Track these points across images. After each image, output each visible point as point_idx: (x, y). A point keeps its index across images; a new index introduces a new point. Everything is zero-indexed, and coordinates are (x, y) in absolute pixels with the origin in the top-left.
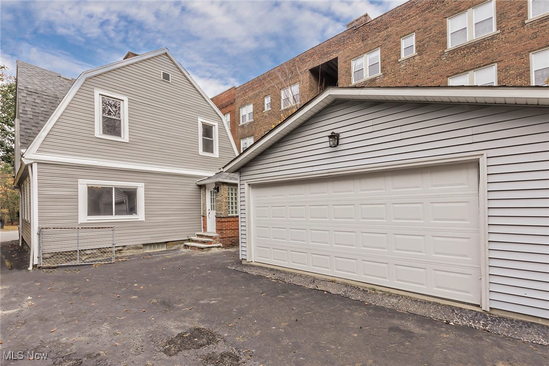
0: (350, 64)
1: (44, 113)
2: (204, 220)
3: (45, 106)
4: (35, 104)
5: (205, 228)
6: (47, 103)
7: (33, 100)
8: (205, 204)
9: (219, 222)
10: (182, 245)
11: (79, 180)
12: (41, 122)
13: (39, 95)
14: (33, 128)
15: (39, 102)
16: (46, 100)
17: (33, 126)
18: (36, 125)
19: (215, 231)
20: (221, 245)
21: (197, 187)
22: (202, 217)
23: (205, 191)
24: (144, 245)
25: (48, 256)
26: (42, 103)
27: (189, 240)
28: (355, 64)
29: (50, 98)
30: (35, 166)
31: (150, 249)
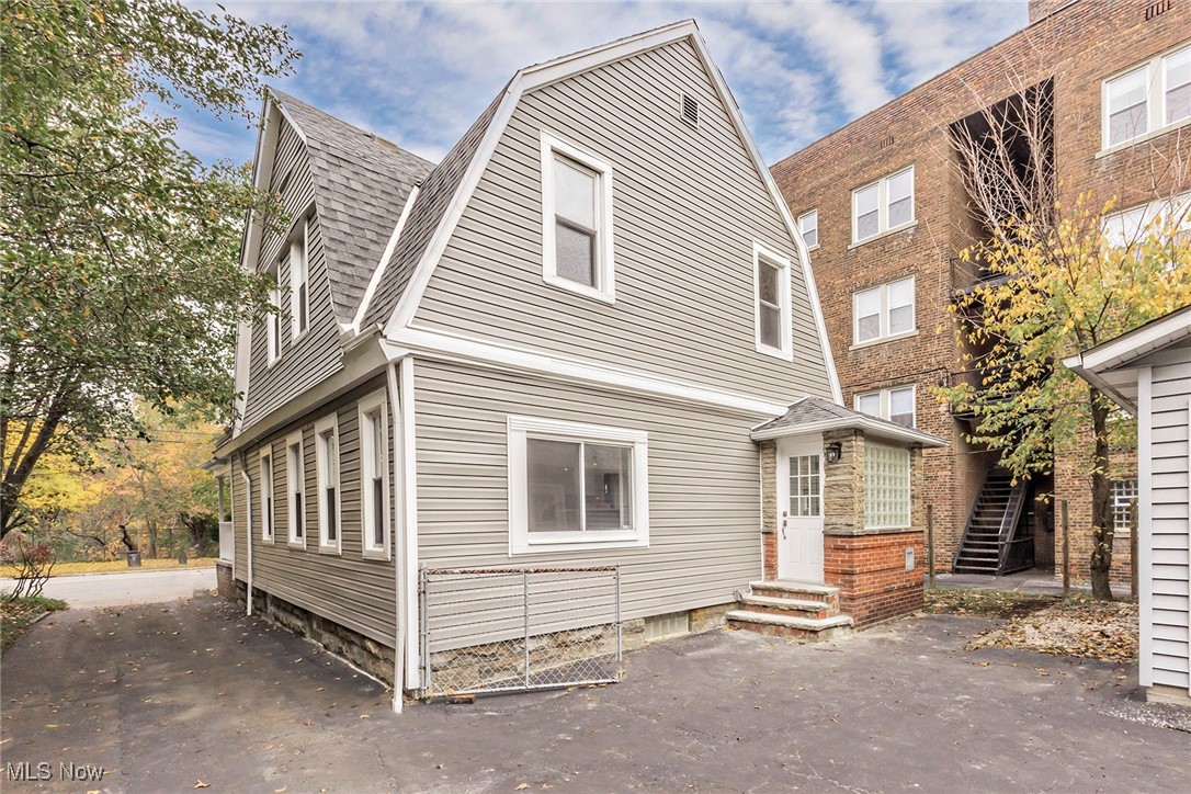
0: (1097, 93)
1: (375, 219)
2: (767, 544)
3: (373, 202)
4: (350, 196)
5: (771, 567)
6: (378, 194)
7: (344, 182)
8: (771, 499)
9: (837, 549)
10: (723, 620)
11: (509, 416)
12: (373, 247)
13: (357, 169)
14: (358, 263)
15: (360, 187)
16: (373, 184)
17: (357, 257)
18: (362, 254)
19: (821, 576)
20: (852, 622)
21: (751, 447)
22: (762, 536)
23: (775, 457)
24: (648, 620)
25: (440, 660)
26: (366, 190)
27: (741, 604)
28: (1114, 94)
29: (381, 178)
30: (408, 367)
31: (656, 634)
